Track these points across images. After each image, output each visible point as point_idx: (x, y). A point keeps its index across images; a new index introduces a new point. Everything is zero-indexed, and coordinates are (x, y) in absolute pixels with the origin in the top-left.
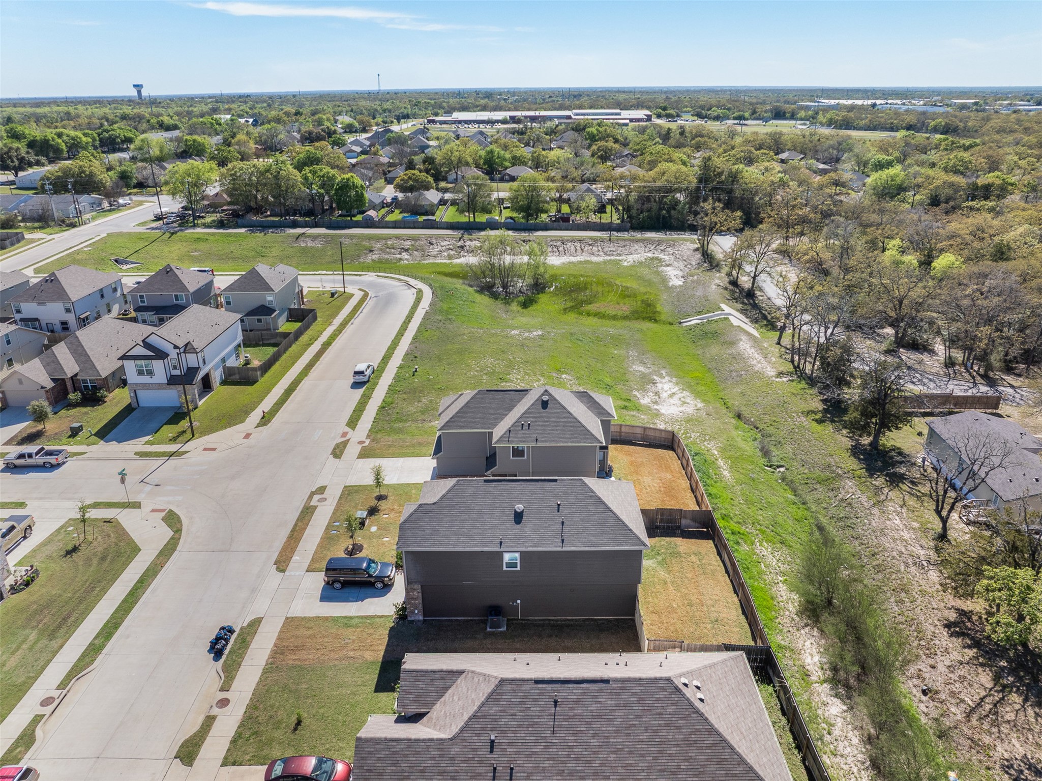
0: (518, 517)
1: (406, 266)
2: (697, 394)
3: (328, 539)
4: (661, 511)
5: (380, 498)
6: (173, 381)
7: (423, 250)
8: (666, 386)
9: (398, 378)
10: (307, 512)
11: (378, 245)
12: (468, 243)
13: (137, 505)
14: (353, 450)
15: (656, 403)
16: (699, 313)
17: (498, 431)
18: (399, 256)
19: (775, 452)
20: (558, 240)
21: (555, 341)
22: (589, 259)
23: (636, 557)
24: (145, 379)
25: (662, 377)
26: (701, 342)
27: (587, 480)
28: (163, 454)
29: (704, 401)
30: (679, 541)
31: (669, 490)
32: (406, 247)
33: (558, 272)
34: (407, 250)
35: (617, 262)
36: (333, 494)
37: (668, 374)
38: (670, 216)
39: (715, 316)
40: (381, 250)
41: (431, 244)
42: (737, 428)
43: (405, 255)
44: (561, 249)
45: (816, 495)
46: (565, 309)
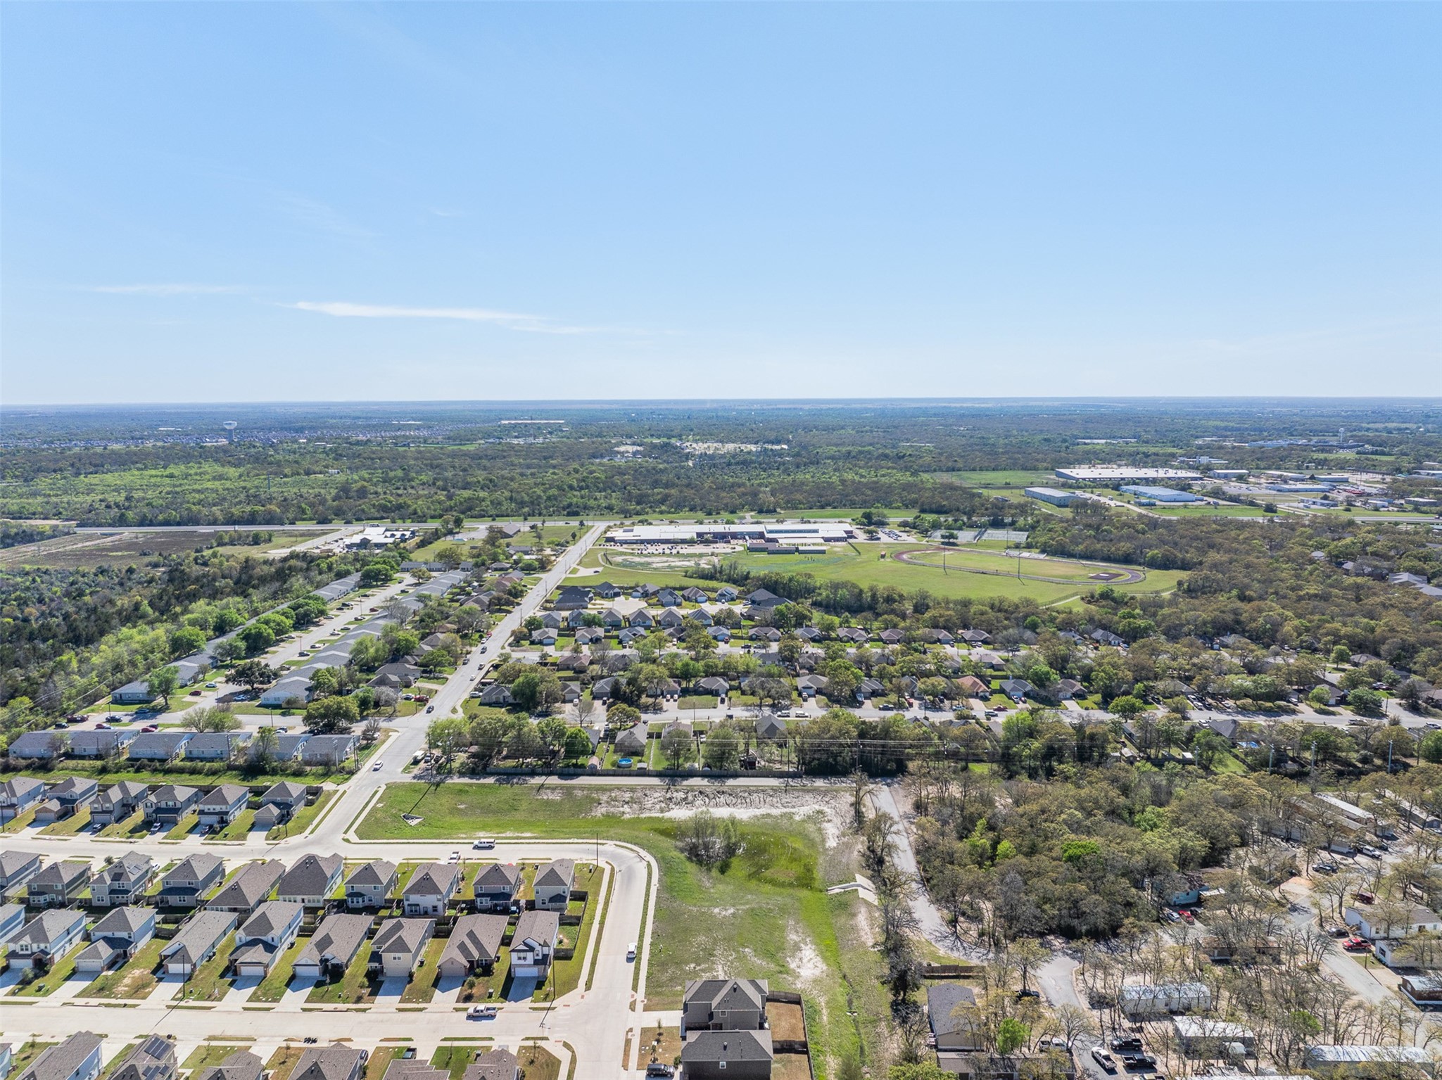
0: (725, 1047)
1: (630, 820)
2: (825, 959)
3: (642, 1056)
4: (786, 1041)
5: (660, 1034)
6: (536, 962)
7: (640, 803)
8: (808, 952)
9: (652, 954)
10: (628, 1042)
11: (604, 798)
12: (675, 795)
13: (547, 1039)
14: (640, 1006)
15: (799, 967)
16: (840, 882)
17: (715, 1003)
18: (621, 809)
19: (855, 1003)
20: (745, 791)
21: (742, 918)
22: (769, 811)
23: (769, 1063)
24: (522, 962)
25: (806, 944)
26: (837, 912)
27: (752, 1032)
28: (543, 1009)
29: (828, 965)
30: (793, 1055)
31: (793, 1029)
32: (627, 799)
33: (746, 830)
34: (627, 803)
35: (790, 816)
36: (637, 1032)
37: (812, 943)
38: (836, 762)
39: (849, 886)
40: (608, 802)
41: (646, 795)
42: (841, 986)
43: (626, 808)
44: (748, 800)
45: (867, 1030)
46: (749, 875)
